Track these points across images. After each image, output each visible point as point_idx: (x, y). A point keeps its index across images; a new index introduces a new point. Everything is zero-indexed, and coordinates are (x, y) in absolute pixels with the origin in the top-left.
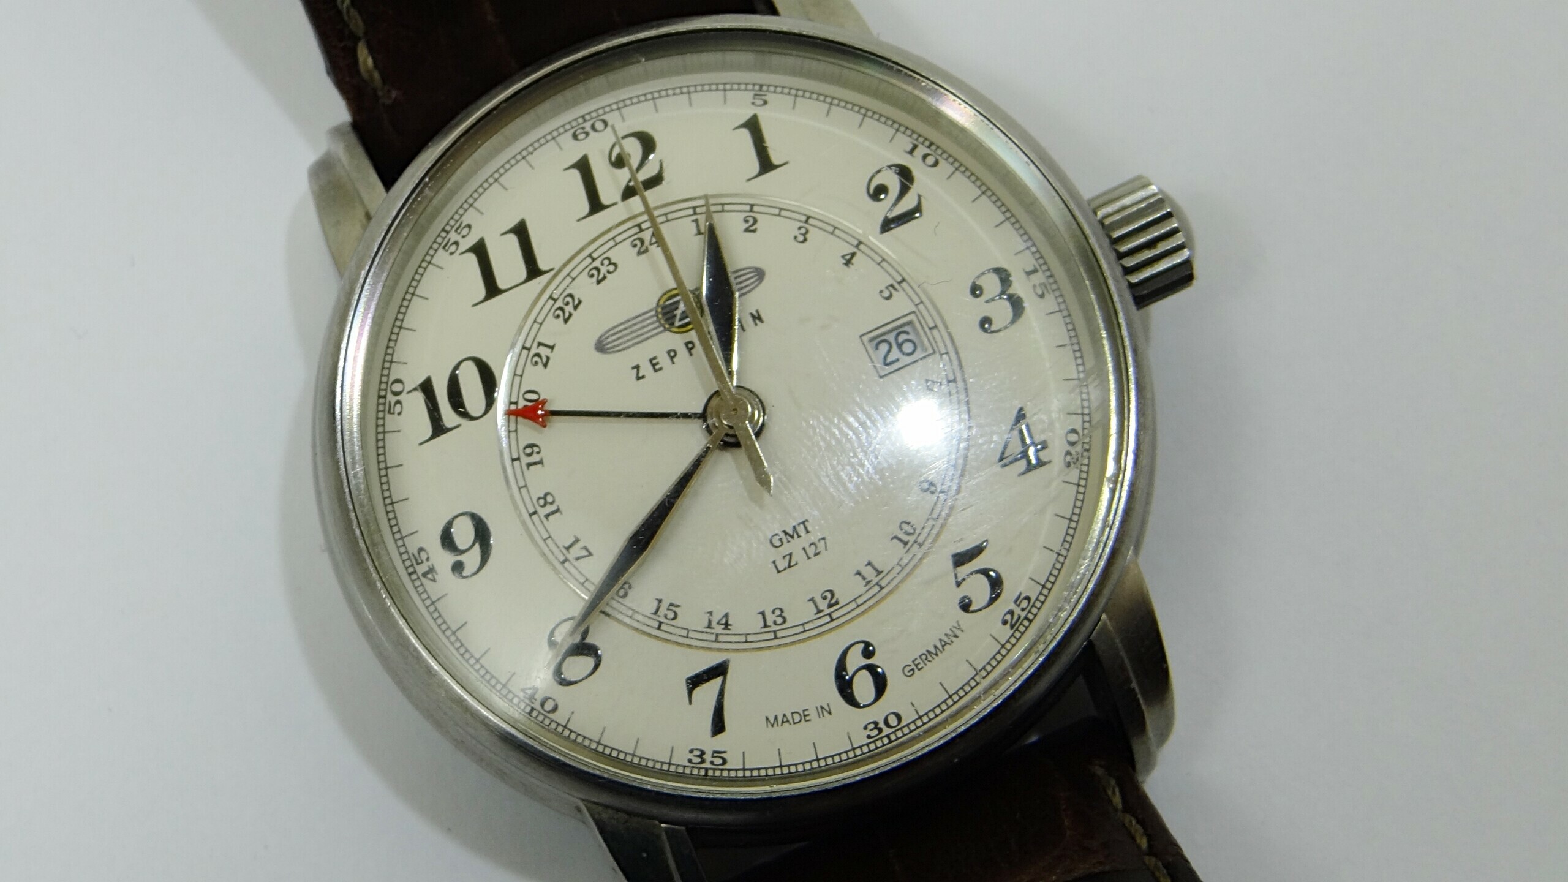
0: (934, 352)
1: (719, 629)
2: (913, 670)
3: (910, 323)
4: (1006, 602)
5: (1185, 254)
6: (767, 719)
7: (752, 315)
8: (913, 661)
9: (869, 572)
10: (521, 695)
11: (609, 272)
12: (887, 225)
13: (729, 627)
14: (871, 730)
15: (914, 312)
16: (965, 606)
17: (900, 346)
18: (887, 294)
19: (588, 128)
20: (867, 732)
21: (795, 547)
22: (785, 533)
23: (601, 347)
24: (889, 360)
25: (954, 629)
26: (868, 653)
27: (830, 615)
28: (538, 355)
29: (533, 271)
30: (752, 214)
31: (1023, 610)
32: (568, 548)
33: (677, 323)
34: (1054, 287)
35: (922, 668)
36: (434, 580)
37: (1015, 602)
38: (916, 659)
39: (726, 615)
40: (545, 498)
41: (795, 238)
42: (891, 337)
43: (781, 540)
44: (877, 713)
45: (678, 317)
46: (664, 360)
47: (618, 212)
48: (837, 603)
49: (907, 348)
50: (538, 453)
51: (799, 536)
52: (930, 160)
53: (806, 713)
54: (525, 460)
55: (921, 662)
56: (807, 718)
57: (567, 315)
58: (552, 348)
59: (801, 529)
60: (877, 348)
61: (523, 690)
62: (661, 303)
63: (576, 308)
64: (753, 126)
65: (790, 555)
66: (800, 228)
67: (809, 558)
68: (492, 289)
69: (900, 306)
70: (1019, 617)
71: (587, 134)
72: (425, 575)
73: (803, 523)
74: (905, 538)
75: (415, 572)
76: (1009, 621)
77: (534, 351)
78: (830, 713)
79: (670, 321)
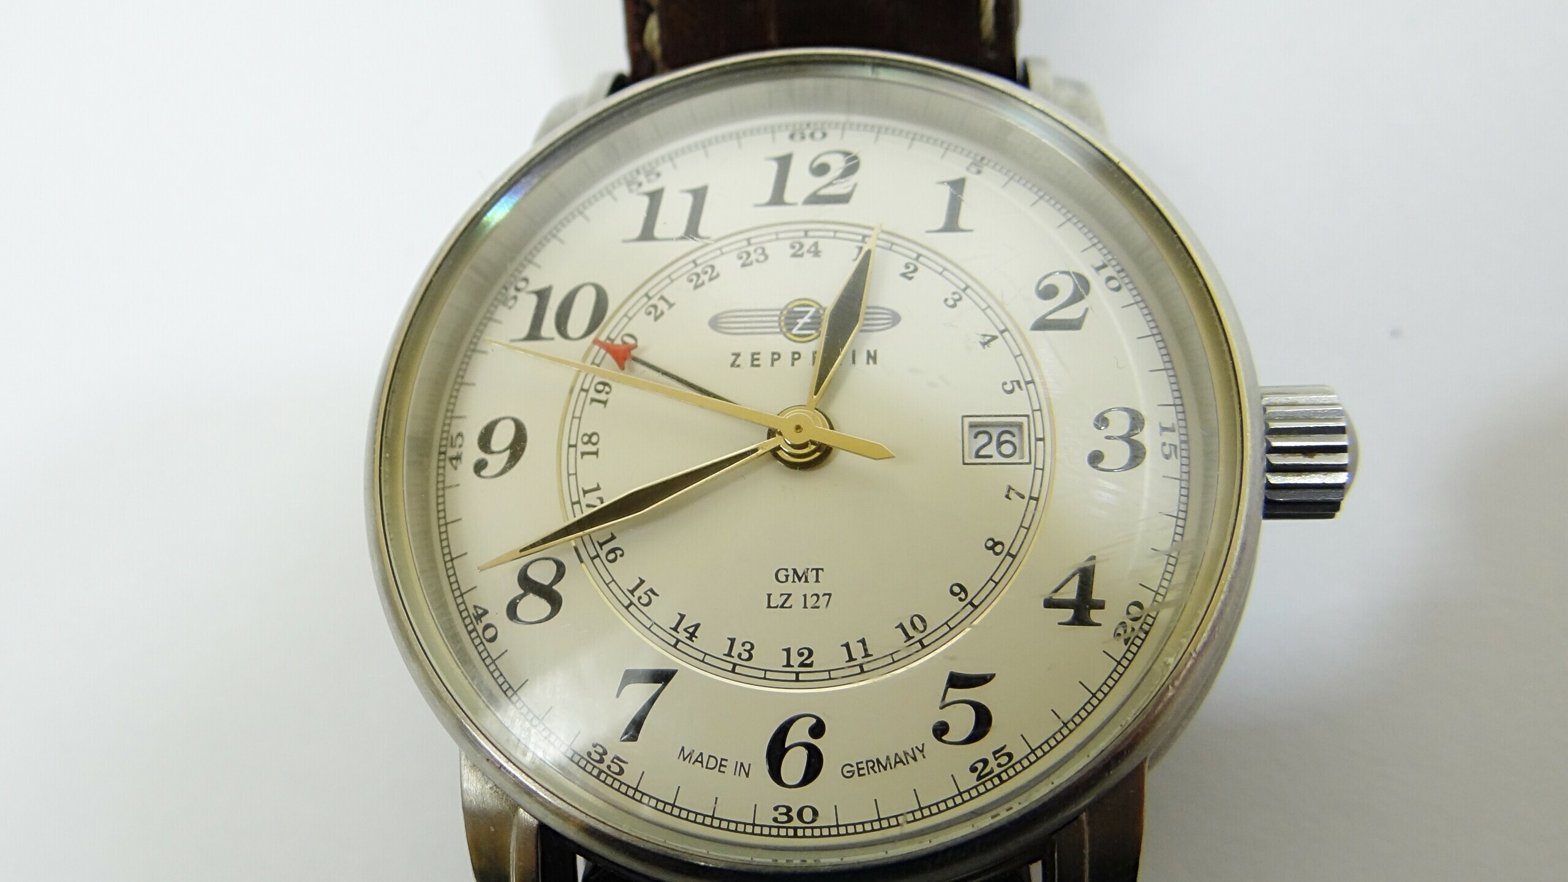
0: (1030, 463)
1: (683, 635)
2: (853, 772)
3: (1020, 426)
4: (984, 748)
5: (1340, 478)
6: (683, 749)
7: (868, 352)
8: (857, 764)
9: (857, 651)
10: (472, 611)
11: (757, 261)
12: (1043, 325)
13: (694, 639)
14: (780, 814)
15: (1027, 416)
16: (941, 730)
17: (1000, 444)
18: (1009, 387)
19: (808, 132)
20: (776, 814)
21: (798, 589)
22: (795, 571)
23: (715, 323)
24: (982, 453)
25: (915, 750)
26: (818, 730)
27: (797, 674)
28: (655, 307)
29: (692, 230)
30: (915, 262)
31: (999, 765)
32: (585, 492)
33: (795, 331)
34: (1184, 453)
35: (864, 775)
36: (456, 468)
37: (995, 753)
38: (862, 762)
39: (697, 626)
40: (590, 437)
41: (946, 300)
42: (995, 433)
43: (787, 576)
44: (796, 798)
45: (799, 326)
46: (765, 359)
47: (797, 212)
48: (810, 665)
49: (1007, 449)
50: (607, 393)
51: (806, 581)
52: (1114, 284)
53: (724, 763)
54: (592, 394)
55: (866, 768)
56: (722, 769)
57: (700, 282)
58: (671, 305)
59: (812, 576)
60: (976, 437)
61: (475, 607)
62: (790, 307)
63: (711, 279)
64: (958, 185)
65: (789, 595)
66: (954, 293)
67: (805, 607)
68: (647, 234)
69: (1017, 404)
70: (992, 771)
71: (803, 138)
72: (451, 459)
73: (817, 570)
74: (911, 632)
75: (444, 453)
76: (980, 769)
77: (653, 302)
78: (747, 775)
79: (790, 327)
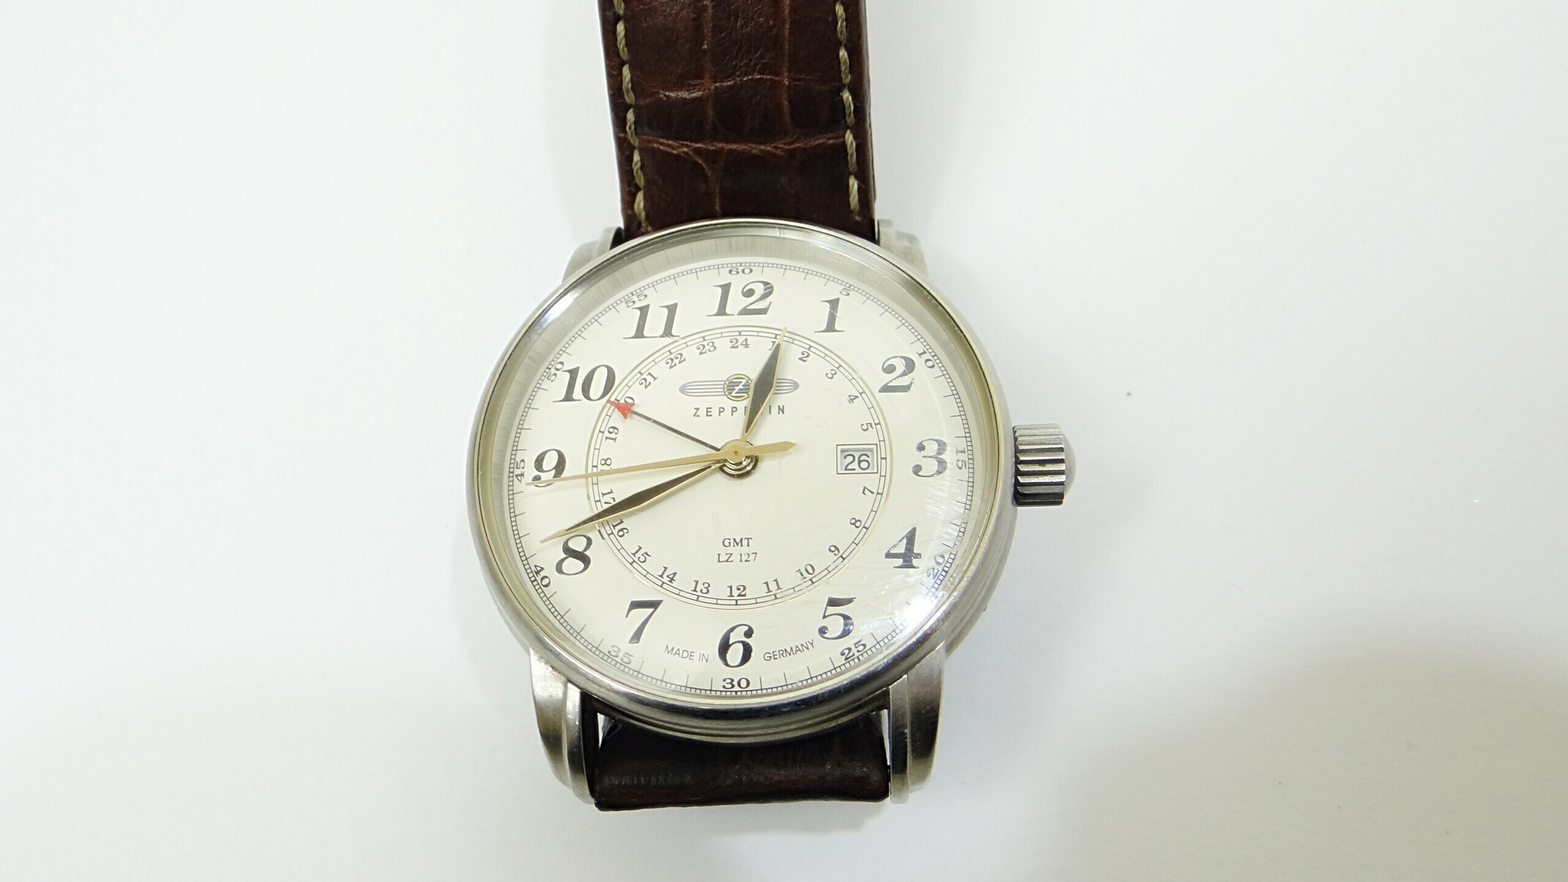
0: (877, 473)
1: (666, 580)
2: (771, 657)
3: (871, 450)
4: (849, 642)
5: (1062, 478)
6: (667, 647)
7: (779, 406)
8: (773, 652)
9: (773, 586)
10: (533, 568)
11: (709, 350)
12: (886, 389)
13: (673, 581)
14: (727, 683)
15: (876, 445)
16: (822, 631)
17: (860, 462)
18: (865, 427)
19: (740, 269)
20: (724, 684)
21: (736, 550)
22: (735, 540)
23: (683, 390)
24: (849, 467)
25: (808, 643)
26: (749, 633)
27: (737, 601)
28: (645, 380)
29: (668, 332)
30: (808, 351)
31: (858, 651)
32: (603, 495)
33: (733, 394)
34: (971, 466)
35: (777, 658)
36: (520, 481)
37: (855, 644)
38: (776, 651)
39: (675, 574)
40: (606, 460)
41: (827, 374)
42: (857, 455)
43: (730, 543)
44: (737, 674)
45: (736, 391)
46: (715, 412)
47: (733, 319)
48: (744, 595)
49: (864, 465)
50: (616, 434)
51: (742, 546)
52: (930, 364)
53: (692, 654)
54: (607, 434)
55: (778, 654)
56: (692, 658)
57: (673, 364)
58: (655, 379)
59: (745, 542)
60: (845, 458)
61: (535, 566)
62: (730, 379)
63: (680, 362)
64: (834, 304)
65: (731, 554)
66: (832, 370)
67: (741, 561)
68: (639, 334)
69: (871, 437)
70: (854, 655)
71: (738, 272)
72: (517, 476)
73: (748, 539)
74: (805, 574)
75: (513, 472)
76: (846, 654)
77: (644, 376)
78: (707, 660)
79: (730, 391)
